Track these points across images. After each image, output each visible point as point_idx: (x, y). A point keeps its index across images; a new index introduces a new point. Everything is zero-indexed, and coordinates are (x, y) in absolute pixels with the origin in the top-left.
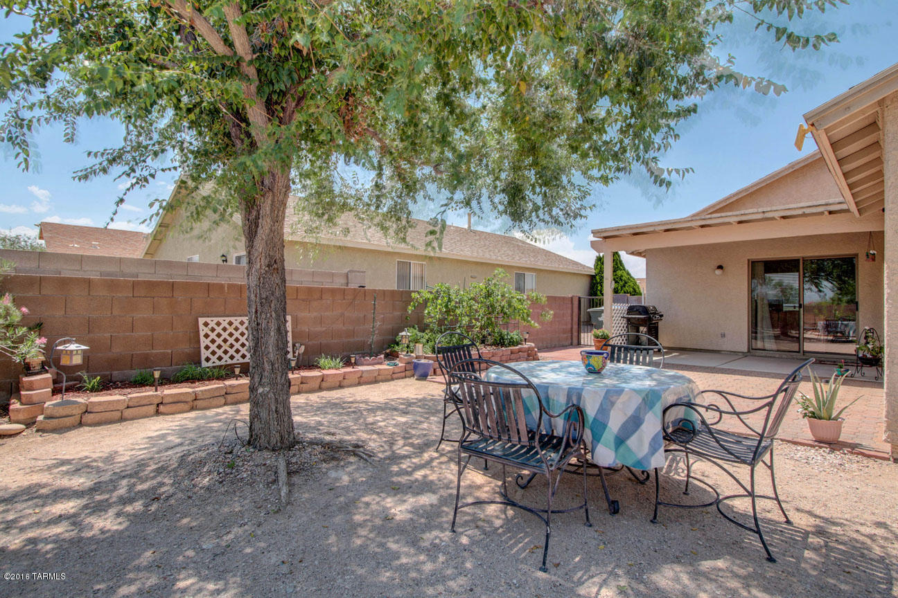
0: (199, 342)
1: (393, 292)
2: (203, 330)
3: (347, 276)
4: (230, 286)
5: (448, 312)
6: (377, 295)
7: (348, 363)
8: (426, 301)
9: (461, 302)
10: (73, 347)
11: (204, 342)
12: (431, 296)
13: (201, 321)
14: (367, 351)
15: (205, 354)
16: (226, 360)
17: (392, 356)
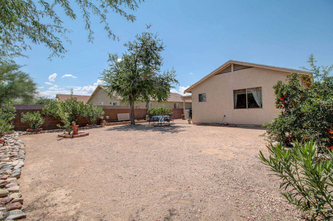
0: (117, 117)
1: (145, 109)
2: (118, 115)
3: (137, 106)
4: (121, 109)
5: (154, 112)
6: (142, 110)
7: (138, 120)
8: (150, 110)
9: (156, 110)
10: (108, 117)
11: (118, 117)
12: (151, 110)
13: (118, 114)
14: (141, 119)
15: (118, 119)
16: (122, 120)
17: (145, 119)
